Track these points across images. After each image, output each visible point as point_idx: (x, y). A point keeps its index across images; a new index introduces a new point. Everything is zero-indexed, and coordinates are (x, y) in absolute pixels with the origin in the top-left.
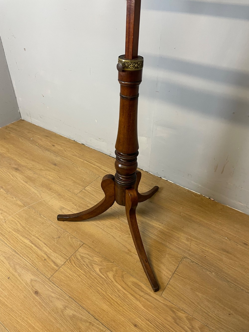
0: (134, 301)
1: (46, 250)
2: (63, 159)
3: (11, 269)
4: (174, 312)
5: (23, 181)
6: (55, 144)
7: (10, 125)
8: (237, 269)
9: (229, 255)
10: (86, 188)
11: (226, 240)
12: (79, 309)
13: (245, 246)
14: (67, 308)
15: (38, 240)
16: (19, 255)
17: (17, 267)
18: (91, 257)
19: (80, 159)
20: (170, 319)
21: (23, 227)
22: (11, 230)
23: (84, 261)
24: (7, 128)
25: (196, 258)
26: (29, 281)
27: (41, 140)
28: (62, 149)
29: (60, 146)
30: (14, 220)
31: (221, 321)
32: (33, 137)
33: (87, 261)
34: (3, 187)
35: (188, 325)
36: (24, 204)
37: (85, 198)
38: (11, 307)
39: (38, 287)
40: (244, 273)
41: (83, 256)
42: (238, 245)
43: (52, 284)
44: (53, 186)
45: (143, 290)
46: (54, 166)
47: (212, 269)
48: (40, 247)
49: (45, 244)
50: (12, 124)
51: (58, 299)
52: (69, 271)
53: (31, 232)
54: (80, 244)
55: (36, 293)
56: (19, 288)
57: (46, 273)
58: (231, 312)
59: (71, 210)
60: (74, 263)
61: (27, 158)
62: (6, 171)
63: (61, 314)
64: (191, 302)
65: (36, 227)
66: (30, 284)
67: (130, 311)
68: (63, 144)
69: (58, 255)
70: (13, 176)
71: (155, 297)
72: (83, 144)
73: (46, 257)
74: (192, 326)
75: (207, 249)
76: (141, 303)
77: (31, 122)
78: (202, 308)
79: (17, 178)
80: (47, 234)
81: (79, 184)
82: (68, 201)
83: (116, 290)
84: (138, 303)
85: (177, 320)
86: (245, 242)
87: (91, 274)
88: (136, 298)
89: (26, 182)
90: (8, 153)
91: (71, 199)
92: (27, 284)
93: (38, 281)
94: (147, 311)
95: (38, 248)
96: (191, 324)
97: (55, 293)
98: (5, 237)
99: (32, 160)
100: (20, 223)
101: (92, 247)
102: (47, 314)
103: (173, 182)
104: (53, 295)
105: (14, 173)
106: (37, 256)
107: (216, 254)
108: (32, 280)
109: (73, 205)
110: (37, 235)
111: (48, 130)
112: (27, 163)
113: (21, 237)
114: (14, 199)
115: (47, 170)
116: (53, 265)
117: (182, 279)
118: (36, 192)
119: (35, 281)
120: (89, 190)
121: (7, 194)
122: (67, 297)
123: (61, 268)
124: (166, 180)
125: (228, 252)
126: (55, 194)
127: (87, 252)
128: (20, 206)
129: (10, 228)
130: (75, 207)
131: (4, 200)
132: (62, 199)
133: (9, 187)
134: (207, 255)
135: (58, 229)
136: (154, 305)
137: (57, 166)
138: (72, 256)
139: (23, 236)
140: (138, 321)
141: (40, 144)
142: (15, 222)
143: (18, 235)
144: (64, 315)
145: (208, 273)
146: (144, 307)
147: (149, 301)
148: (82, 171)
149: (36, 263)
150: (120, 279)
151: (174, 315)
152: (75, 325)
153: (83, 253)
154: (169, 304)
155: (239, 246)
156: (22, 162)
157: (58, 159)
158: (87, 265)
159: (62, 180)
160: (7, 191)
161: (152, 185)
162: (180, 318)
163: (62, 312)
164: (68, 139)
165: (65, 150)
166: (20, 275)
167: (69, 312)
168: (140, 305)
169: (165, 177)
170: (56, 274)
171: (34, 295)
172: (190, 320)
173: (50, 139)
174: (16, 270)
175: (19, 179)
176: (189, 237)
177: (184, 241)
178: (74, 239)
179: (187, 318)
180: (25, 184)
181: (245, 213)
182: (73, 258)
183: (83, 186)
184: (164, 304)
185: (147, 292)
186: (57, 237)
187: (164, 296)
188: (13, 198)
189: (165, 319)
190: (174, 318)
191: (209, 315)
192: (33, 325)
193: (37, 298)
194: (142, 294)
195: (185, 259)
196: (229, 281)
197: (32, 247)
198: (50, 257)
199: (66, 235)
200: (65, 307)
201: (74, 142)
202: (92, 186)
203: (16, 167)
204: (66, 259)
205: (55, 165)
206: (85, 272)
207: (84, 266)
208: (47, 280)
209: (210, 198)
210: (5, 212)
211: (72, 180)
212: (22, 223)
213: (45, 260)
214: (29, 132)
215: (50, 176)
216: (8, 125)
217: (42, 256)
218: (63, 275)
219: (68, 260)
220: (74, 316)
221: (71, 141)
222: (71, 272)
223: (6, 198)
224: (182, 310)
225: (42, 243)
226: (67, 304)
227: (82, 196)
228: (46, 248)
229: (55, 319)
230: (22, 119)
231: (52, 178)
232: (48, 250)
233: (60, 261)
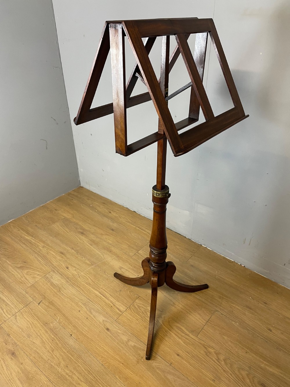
0: (177, 339)
1: (111, 300)
2: (119, 225)
3: (88, 312)
4: (206, 348)
5: (89, 244)
6: (111, 211)
7: (71, 191)
8: (256, 321)
9: (252, 311)
10: (139, 252)
11: (251, 299)
12: (138, 342)
13: (265, 305)
14: (130, 341)
15: (105, 292)
16: (92, 302)
17: (92, 311)
18: (145, 306)
19: (133, 226)
20: (202, 352)
21: (93, 281)
22: (84, 284)
23: (140, 310)
24: (69, 194)
25: (225, 312)
26: (101, 321)
27: (99, 206)
28: (117, 216)
29: (116, 213)
30: (85, 275)
31: (240, 356)
32: (92, 204)
33: (143, 309)
34: (74, 248)
35: (216, 357)
36: (92, 264)
37: (138, 260)
38: (91, 338)
39: (108, 325)
40: (261, 325)
41: (139, 306)
42: (259, 303)
43: (118, 324)
44: (113, 249)
45: (184, 332)
46: (111, 231)
47: (237, 321)
48: (107, 297)
49: (110, 295)
50: (73, 191)
51: (123, 334)
52: (129, 315)
53: (99, 285)
54: (136, 297)
55: (108, 329)
56: (95, 325)
57: (113, 316)
58: (248, 351)
59: (128, 270)
60: (133, 310)
61: (89, 224)
62: (74, 234)
63: (126, 344)
64: (218, 342)
65: (103, 282)
66: (102, 323)
67: (174, 345)
68: (118, 211)
69: (121, 304)
70: (80, 239)
71: (193, 337)
72: (134, 211)
73: (112, 305)
74: (219, 358)
75: (234, 306)
76: (182, 341)
77: (89, 189)
78: (226, 347)
79: (83, 241)
80: (112, 288)
81: (133, 248)
82: (125, 262)
83: (164, 331)
84: (180, 340)
85: (208, 353)
86: (266, 301)
87: (146, 319)
88: (178, 337)
89: (91, 245)
90: (73, 218)
91: (128, 260)
92: (100, 323)
93: (108, 322)
94: (187, 346)
95: (106, 298)
96: (218, 357)
97: (121, 331)
98: (81, 288)
99: (94, 225)
100: (90, 279)
101: (146, 299)
102: (116, 344)
103: (211, 249)
104: (119, 331)
105: (81, 236)
106: (105, 304)
107: (241, 310)
108: (103, 321)
109: (129, 265)
110: (104, 288)
111: (104, 197)
112: (90, 228)
113: (92, 289)
114: (84, 259)
115: (107, 235)
116: (118, 311)
117: (214, 326)
118: (100, 253)
119: (106, 321)
120: (141, 253)
121: (77, 254)
122: (130, 334)
123: (123, 313)
124: (205, 247)
125: (250, 309)
126: (114, 256)
127: (142, 303)
128: (88, 265)
129: (83, 282)
130: (131, 267)
131: (76, 259)
132: (120, 260)
133: (78, 248)
134: (234, 310)
135: (119, 284)
136: (192, 343)
137: (115, 231)
138: (131, 305)
139: (94, 289)
140: (180, 352)
141: (99, 211)
142: (86, 277)
143: (90, 287)
144: (128, 345)
145: (233, 323)
146: (184, 343)
147: (188, 340)
148: (135, 236)
149: (106, 309)
150: (167, 323)
151: (205, 350)
152: (136, 352)
153: (139, 304)
154: (203, 342)
155: (260, 305)
156: (86, 227)
157: (115, 225)
158: (142, 312)
159: (120, 244)
160: (77, 252)
161: (193, 251)
162: (210, 353)
163: (127, 343)
164: (121, 206)
165: (120, 217)
166: (95, 317)
167: (131, 343)
168: (182, 342)
169: (204, 245)
170: (120, 317)
171: (106, 331)
172: (217, 354)
173: (106, 206)
174: (91, 313)
175: (85, 242)
176: (221, 296)
177: (217, 298)
178: (132, 293)
179: (215, 352)
180: (91, 246)
181: (269, 278)
182: (132, 306)
183: (136, 250)
184: (198, 342)
185: (187, 334)
186: (119, 290)
187: (200, 337)
188: (82, 258)
189: (199, 352)
190: (205, 352)
191: (231, 352)
192: (108, 351)
193: (109, 333)
194: (183, 335)
195: (216, 312)
196: (248, 330)
197: (101, 297)
198: (115, 304)
199: (126, 289)
200: (129, 340)
201: (127, 210)
202: (144, 250)
203: (81, 231)
204: (127, 307)
205: (113, 230)
206: (141, 317)
207: (140, 313)
208: (115, 321)
209: (241, 265)
210: (78, 269)
211: (128, 244)
212: (91, 278)
213: (111, 307)
214: (88, 199)
215: (109, 240)
216: (70, 192)
217: (109, 304)
218: (126, 318)
219: (129, 308)
220: (135, 346)
221: (124, 208)
222: (131, 317)
223: (77, 258)
224: (212, 347)
225: (109, 295)
226: (129, 338)
227: (136, 258)
228: (111, 298)
229: (122, 347)
230: (81, 186)
231: (111, 242)
232: (113, 300)
233: (123, 308)
